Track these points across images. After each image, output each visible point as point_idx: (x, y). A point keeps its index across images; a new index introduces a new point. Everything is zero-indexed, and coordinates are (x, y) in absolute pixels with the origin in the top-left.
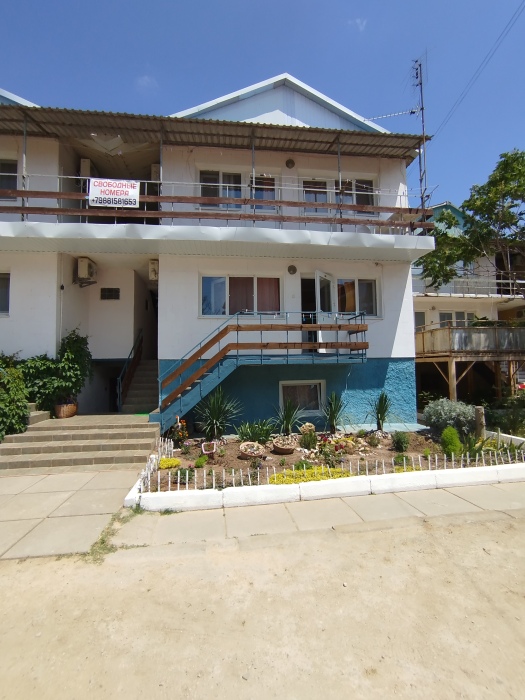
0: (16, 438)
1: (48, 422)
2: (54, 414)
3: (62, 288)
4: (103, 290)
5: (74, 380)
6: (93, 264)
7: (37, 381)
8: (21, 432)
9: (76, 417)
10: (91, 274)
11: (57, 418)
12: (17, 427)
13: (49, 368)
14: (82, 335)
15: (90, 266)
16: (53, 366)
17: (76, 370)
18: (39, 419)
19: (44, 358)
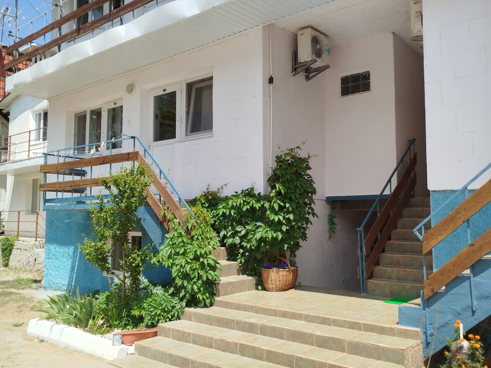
0: (195, 314)
1: (251, 296)
2: (261, 284)
3: (271, 80)
4: (345, 81)
5: (284, 228)
6: (321, 37)
7: (238, 229)
8: (205, 306)
9: (292, 291)
10: (318, 53)
11: (264, 289)
12: (200, 296)
13: (253, 208)
14: (302, 154)
15: (315, 41)
16: (257, 206)
17: (288, 212)
18: (235, 288)
19: (249, 193)
